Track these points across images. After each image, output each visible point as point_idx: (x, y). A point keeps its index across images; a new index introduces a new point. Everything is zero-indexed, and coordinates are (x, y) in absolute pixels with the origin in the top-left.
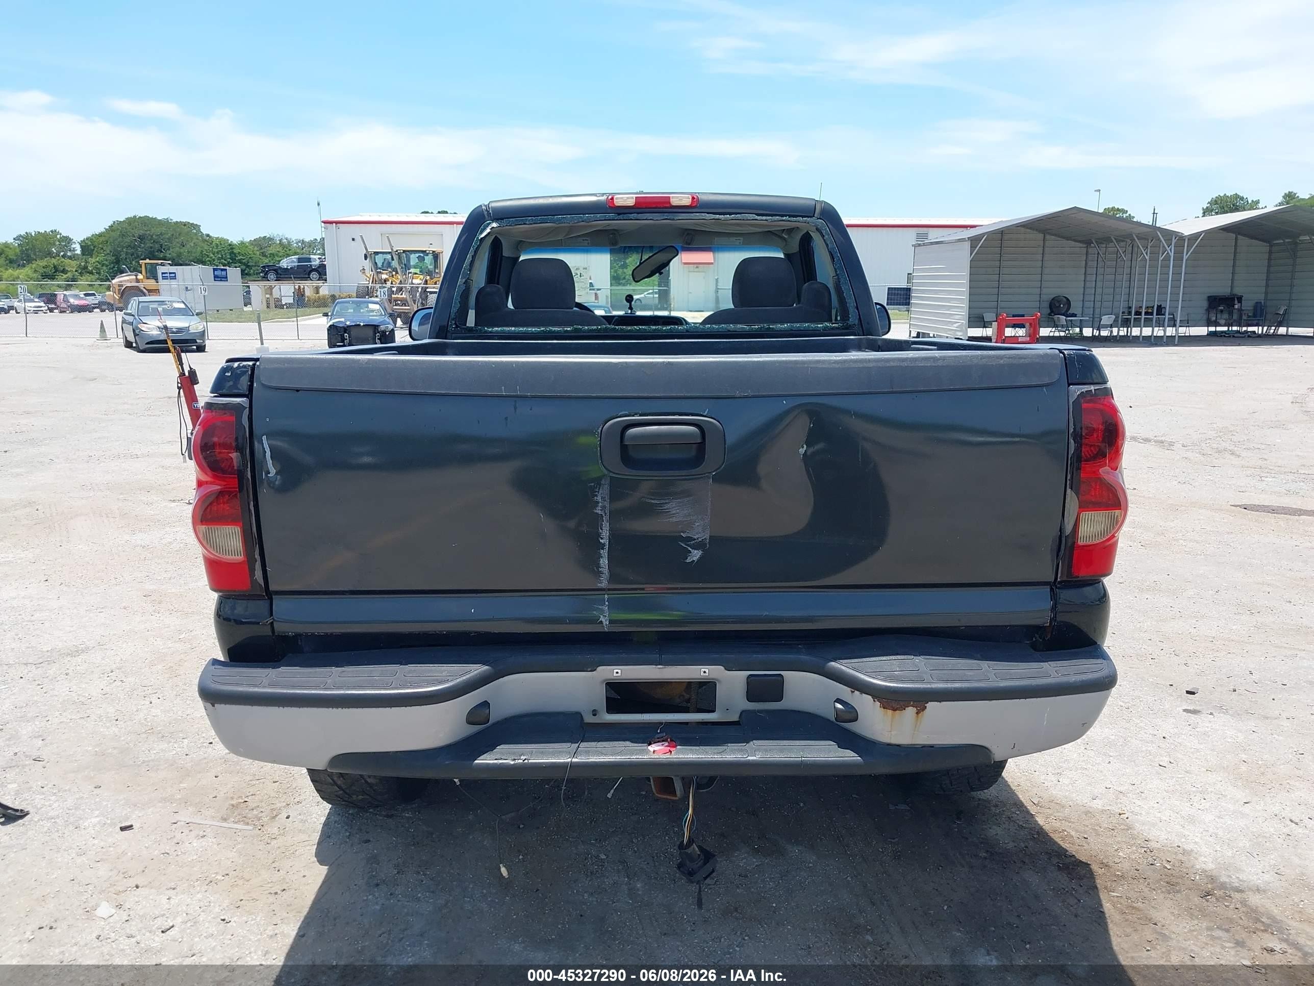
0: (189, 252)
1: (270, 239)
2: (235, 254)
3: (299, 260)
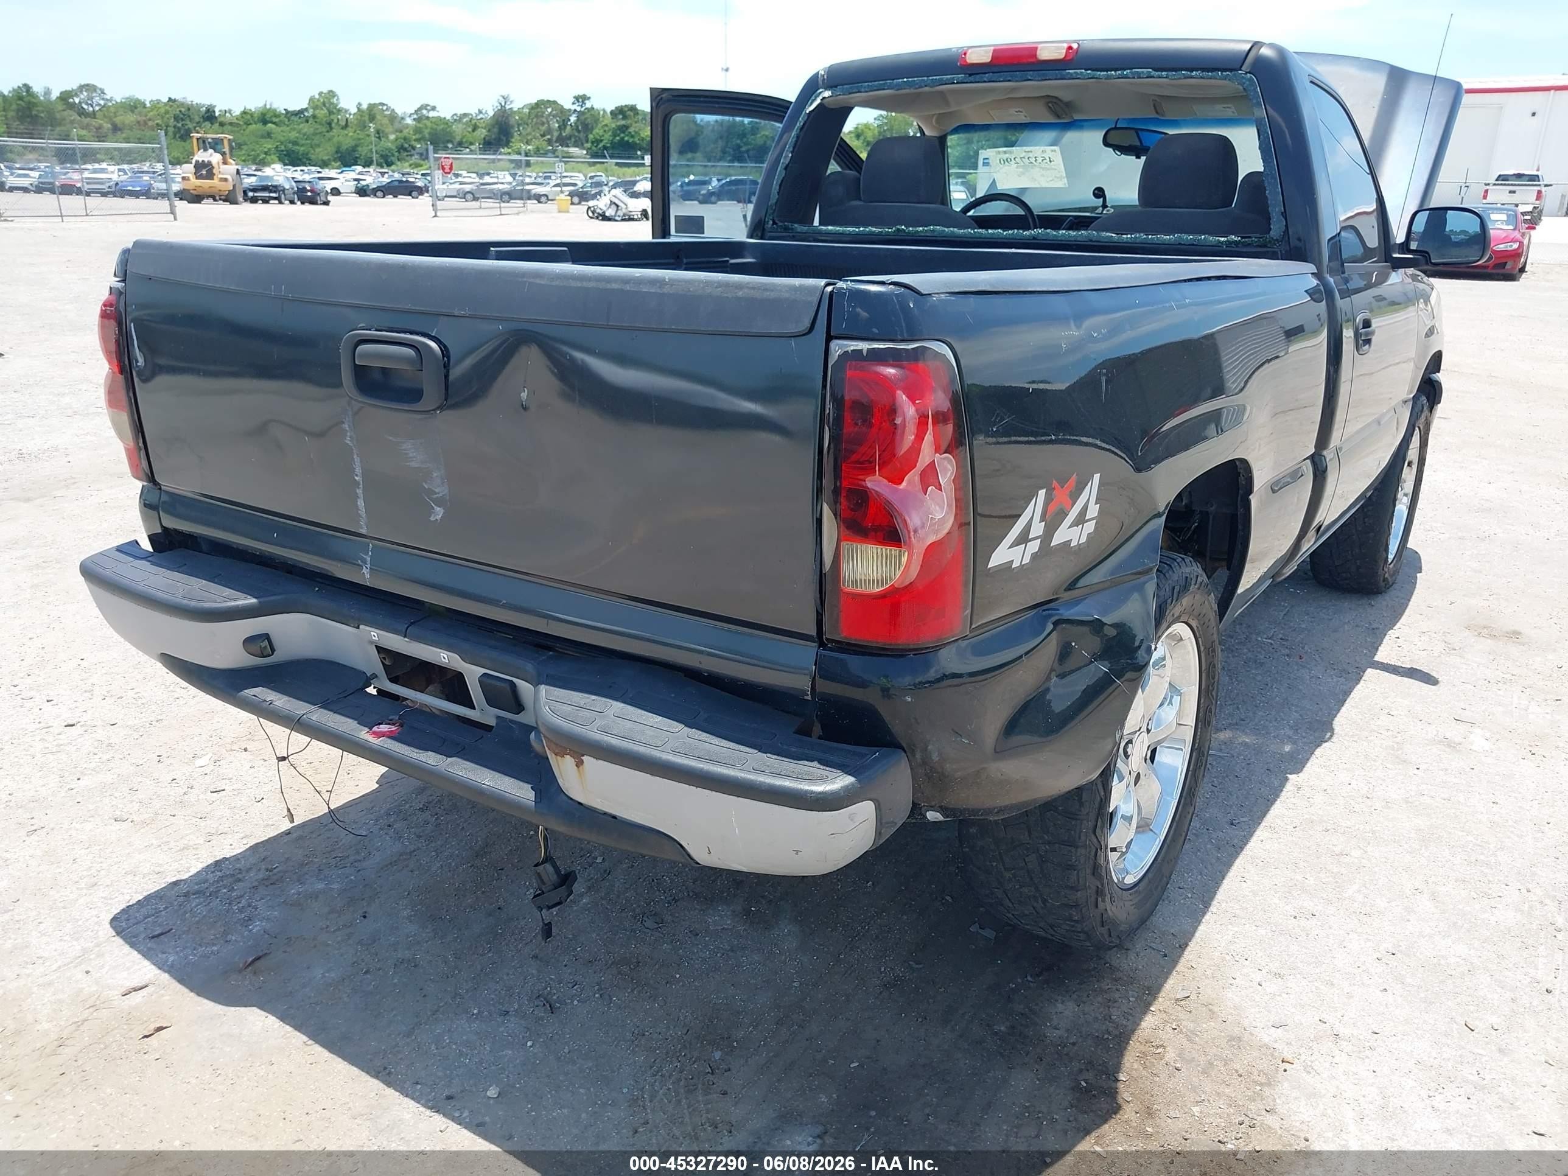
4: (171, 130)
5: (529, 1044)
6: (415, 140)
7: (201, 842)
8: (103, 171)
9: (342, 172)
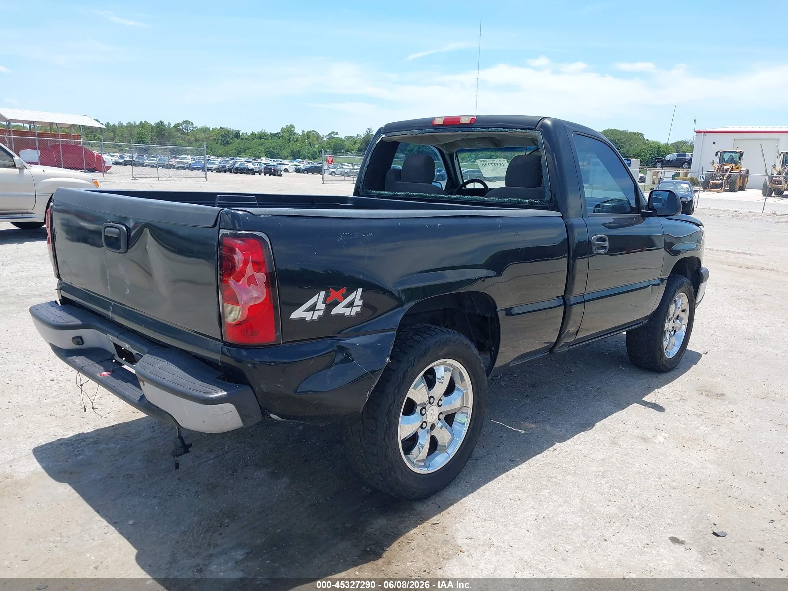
0: (633, 150)
1: (685, 142)
2: (660, 151)
3: (678, 156)
4: (220, 141)
5: (156, 508)
6: (327, 148)
7: (78, 426)
8: (185, 159)
9: (291, 162)
